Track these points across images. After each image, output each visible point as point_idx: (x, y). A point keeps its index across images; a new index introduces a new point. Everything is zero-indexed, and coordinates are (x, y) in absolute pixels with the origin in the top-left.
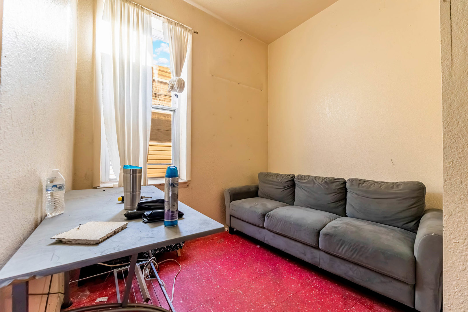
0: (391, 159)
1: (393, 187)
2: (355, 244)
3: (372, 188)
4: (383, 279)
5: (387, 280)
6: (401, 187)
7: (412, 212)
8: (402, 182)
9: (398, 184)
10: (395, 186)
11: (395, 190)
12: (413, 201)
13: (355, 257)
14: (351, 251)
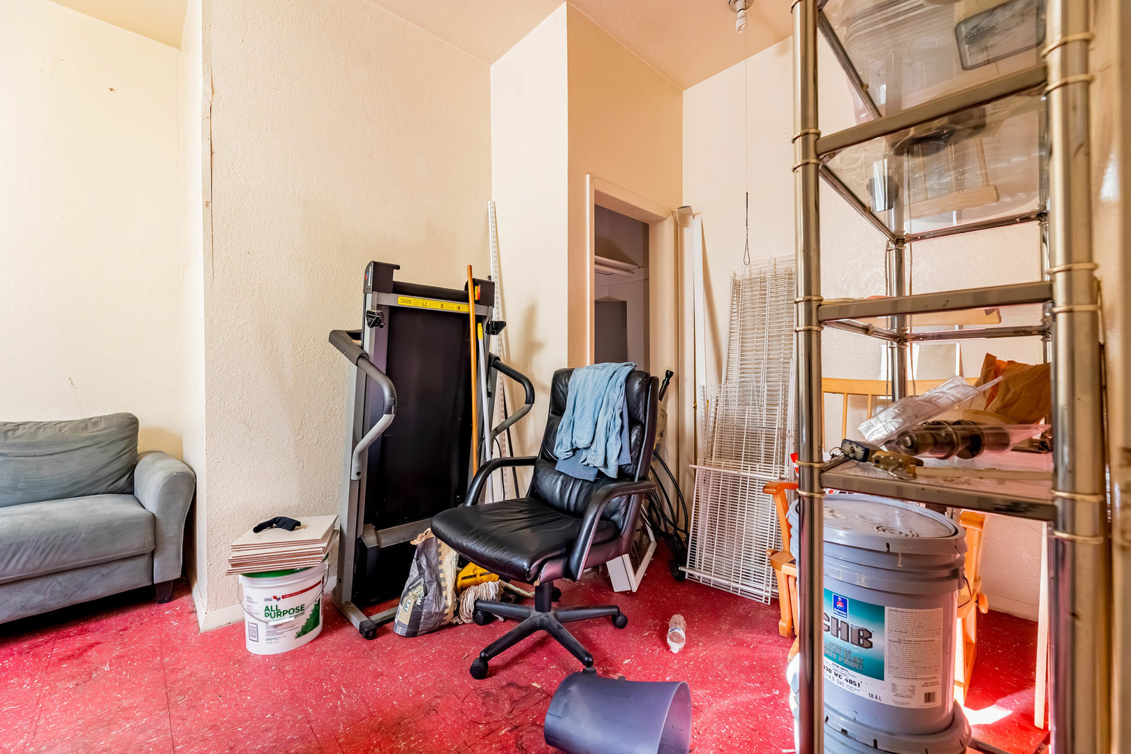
0: (70, 378)
1: (86, 428)
2: (48, 538)
3: (41, 436)
4: (104, 570)
5: (112, 567)
6: (103, 425)
7: (124, 460)
8: (101, 417)
9: (93, 420)
10: (89, 425)
11: (93, 432)
12: (124, 443)
13: (52, 562)
14: (41, 554)
